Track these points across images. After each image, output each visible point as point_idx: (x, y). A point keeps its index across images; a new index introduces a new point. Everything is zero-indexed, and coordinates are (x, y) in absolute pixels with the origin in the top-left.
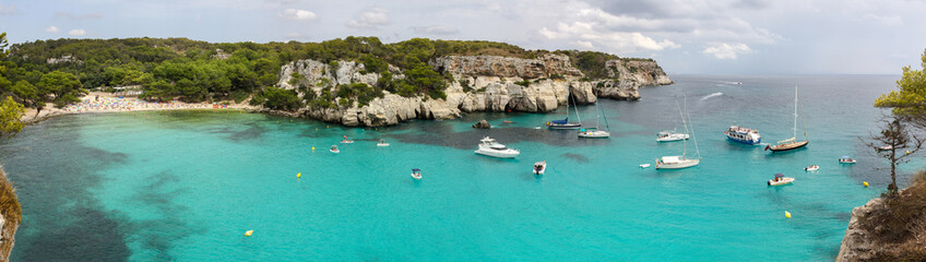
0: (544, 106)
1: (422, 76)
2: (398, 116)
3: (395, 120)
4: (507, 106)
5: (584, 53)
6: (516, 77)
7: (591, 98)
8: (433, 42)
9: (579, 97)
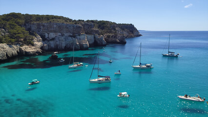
0: (83, 47)
1: (18, 33)
2: (7, 55)
3: (5, 58)
4: (65, 47)
5: (100, 22)
6: (69, 33)
7: (104, 42)
8: (23, 15)
9: (98, 42)
